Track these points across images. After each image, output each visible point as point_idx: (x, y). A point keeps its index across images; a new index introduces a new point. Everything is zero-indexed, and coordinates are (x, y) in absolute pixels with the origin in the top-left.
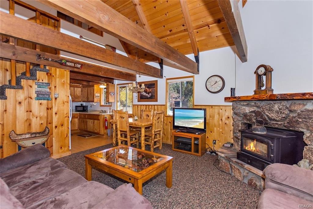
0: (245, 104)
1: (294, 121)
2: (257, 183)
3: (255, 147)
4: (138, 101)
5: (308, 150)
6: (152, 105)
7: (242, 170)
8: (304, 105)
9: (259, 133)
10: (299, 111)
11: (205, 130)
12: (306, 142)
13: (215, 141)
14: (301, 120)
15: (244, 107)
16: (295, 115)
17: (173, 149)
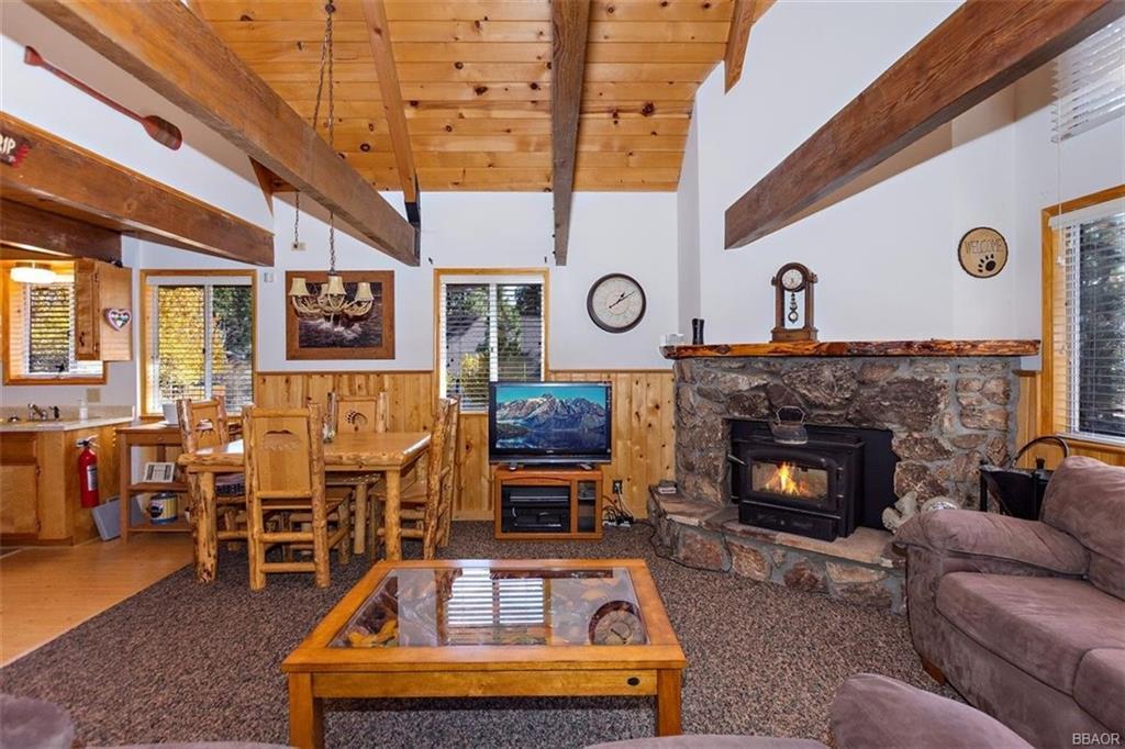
0: (735, 365)
1: (873, 407)
2: (816, 575)
3: (794, 480)
4: (291, 356)
5: (904, 471)
6: (367, 374)
7: (764, 551)
8: (895, 369)
9: (797, 443)
10: (881, 383)
11: (609, 451)
12: (899, 452)
13: (621, 482)
14: (887, 404)
15: (734, 375)
16: (873, 391)
17: (500, 535)
